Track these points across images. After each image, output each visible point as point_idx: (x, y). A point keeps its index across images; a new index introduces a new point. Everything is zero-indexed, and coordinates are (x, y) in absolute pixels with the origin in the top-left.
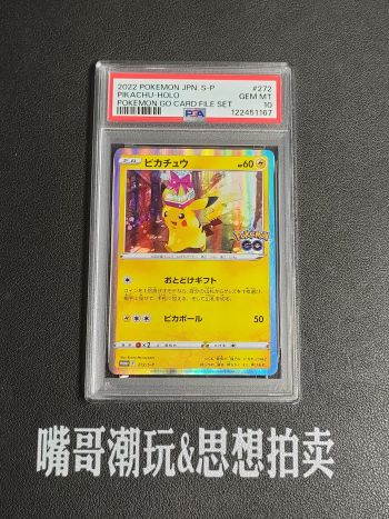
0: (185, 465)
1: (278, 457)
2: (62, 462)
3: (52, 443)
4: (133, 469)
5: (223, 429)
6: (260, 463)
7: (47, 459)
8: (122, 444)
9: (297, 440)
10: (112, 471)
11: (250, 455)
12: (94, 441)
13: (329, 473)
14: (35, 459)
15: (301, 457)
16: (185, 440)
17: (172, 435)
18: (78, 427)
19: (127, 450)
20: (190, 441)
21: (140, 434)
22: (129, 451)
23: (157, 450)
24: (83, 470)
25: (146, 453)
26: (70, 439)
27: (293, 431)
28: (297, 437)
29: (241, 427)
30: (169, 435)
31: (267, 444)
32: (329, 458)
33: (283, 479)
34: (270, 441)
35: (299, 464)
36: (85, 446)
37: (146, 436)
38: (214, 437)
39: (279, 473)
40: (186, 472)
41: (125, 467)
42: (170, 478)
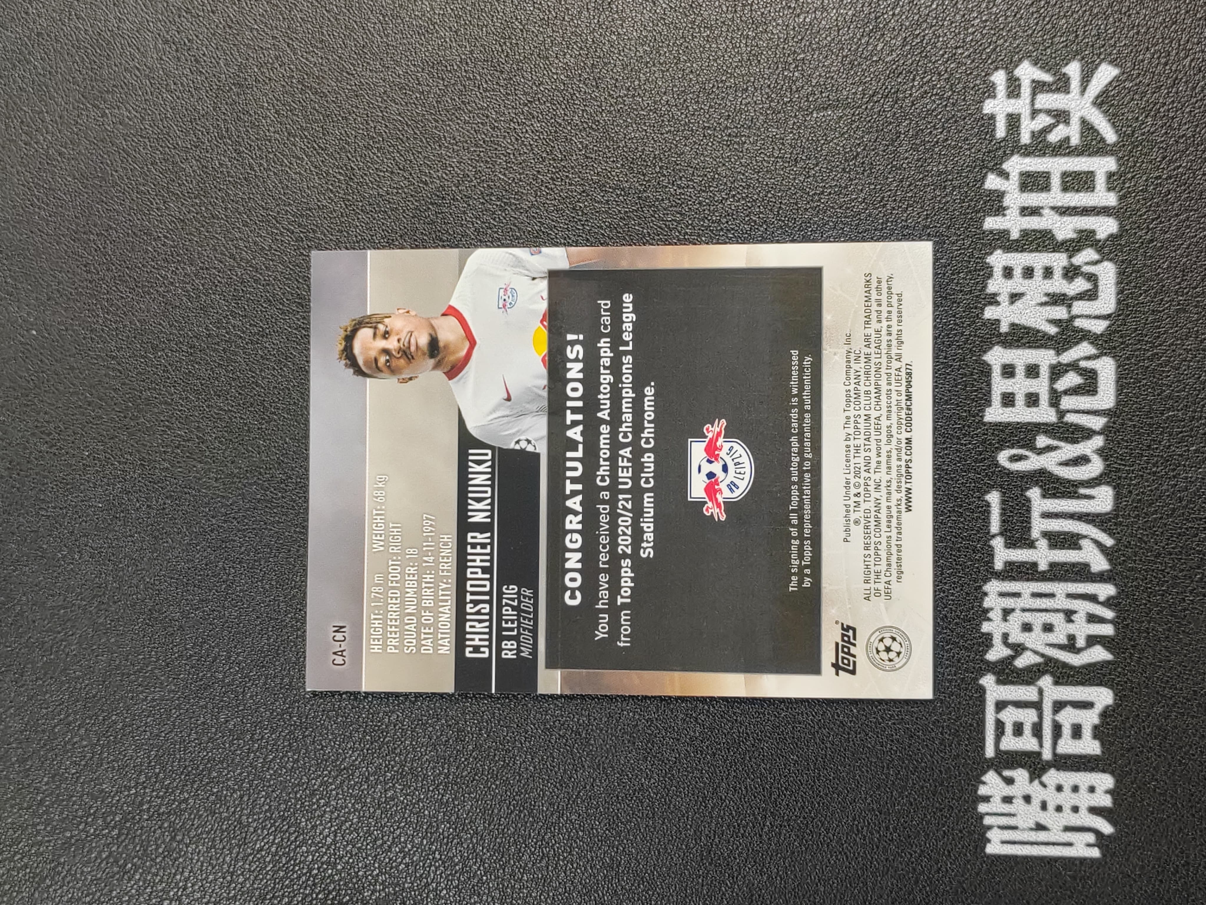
0: (1081, 460)
1: (1063, 211)
2: (1075, 789)
4: (1092, 598)
7: (1067, 829)
8: (1027, 628)
10: (1099, 654)
12: (1019, 704)
15: (1063, 149)
16: (1017, 460)
17: (1004, 493)
18: (983, 748)
19: (1044, 614)
20: (1022, 447)
21: (1003, 580)
22: (1046, 610)
23: (1046, 534)
24: (1098, 733)
25: (1053, 565)
26: (1015, 768)
27: (992, 170)
28: (1008, 159)
29: (983, 309)
30: (1003, 502)
31: (1027, 240)
32: (1064, 74)
33: (1121, 199)
34: (1021, 231)
35: (1082, 155)
36: (1033, 729)
37: (1008, 564)
39: (1106, 207)
40: (1101, 456)
41: (1089, 622)
42: (1117, 500)
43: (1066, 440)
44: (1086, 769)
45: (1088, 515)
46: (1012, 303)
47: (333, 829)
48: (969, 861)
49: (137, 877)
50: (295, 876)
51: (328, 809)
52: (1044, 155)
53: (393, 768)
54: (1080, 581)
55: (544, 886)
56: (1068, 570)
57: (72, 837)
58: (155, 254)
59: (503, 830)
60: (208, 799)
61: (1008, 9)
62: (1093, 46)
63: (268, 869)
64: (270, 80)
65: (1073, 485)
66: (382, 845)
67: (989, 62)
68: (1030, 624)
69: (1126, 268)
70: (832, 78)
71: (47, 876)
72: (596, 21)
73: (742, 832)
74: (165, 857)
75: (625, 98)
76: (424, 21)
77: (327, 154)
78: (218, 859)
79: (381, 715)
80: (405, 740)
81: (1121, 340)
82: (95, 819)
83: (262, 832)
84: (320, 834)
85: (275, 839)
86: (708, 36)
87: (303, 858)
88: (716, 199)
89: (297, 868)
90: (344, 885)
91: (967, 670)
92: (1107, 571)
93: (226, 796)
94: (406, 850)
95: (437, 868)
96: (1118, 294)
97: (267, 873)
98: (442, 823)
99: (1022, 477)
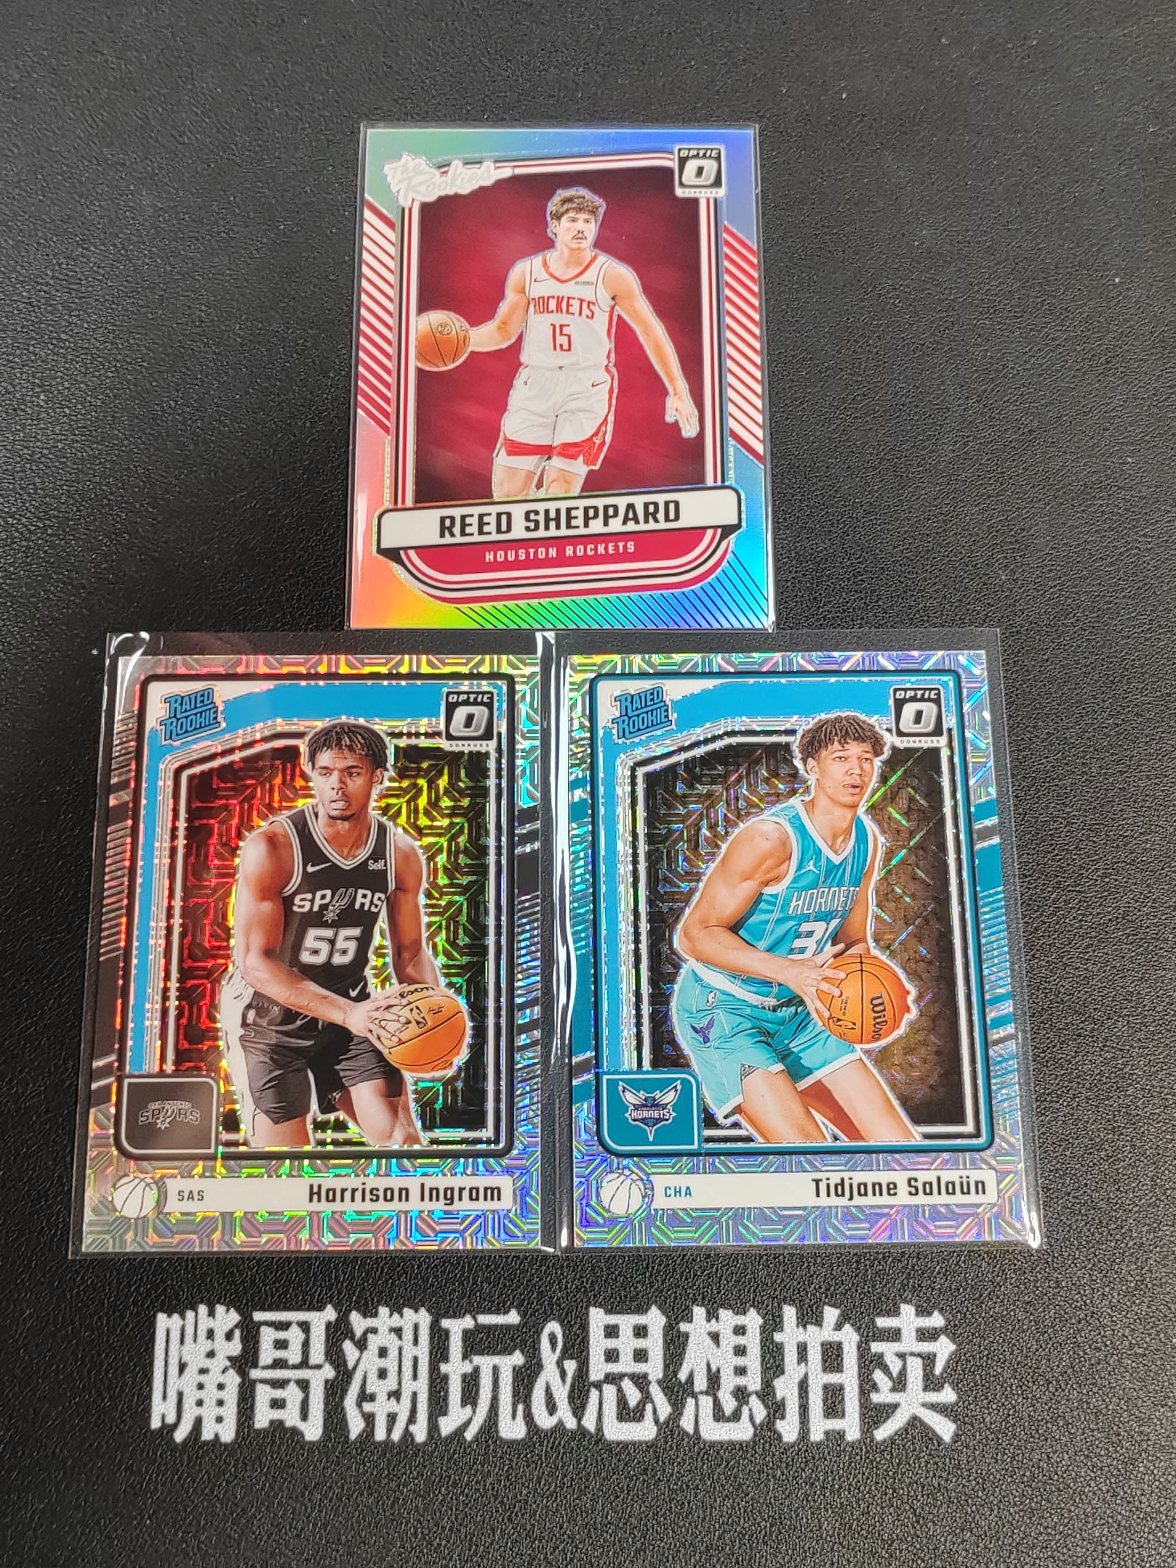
0: (552, 1408)
1: (803, 1386)
2: (220, 1403)
3: (194, 1352)
4: (412, 1419)
5: (654, 1311)
6: (754, 1401)
7: (180, 1395)
8: (383, 1352)
9: (855, 1338)
10: (356, 1426)
11: (729, 1382)
12: (306, 1345)
13: (945, 1429)
14: (149, 1397)
15: (867, 1386)
16: (551, 1341)
17: (517, 1327)
18: (263, 1309)
19: (396, 1369)
20: (564, 1345)
21: (431, 1327)
22: (400, 1371)
23: (477, 1370)
24: (277, 1425)
25: (446, 1377)
26: (242, 1341)
27: (843, 1314)
28: (854, 1330)
29: (703, 1305)
30: (509, 1327)
31: (773, 1350)
32: (943, 1387)
33: (819, 1444)
34: (782, 1343)
35: (862, 1405)
36: (281, 1360)
37: (447, 1332)
38: (630, 1332)
39: (808, 1430)
40: (556, 1427)
41: (389, 1416)
42: (511, 1443)
43: (572, 1390)
44: (239, 1412)
45: (497, 1415)
46: (709, 1334)
52: (859, 1365)
54: (429, 1407)
56: (440, 1393)
62: (974, 1416)
65: (526, 1398)
67: (954, 1312)
68: (386, 1356)
69: (747, 1452)
81: (674, 1445)
91: (340, 1293)
92: (439, 1434)
96: (720, 1443)
99: (533, 1346)
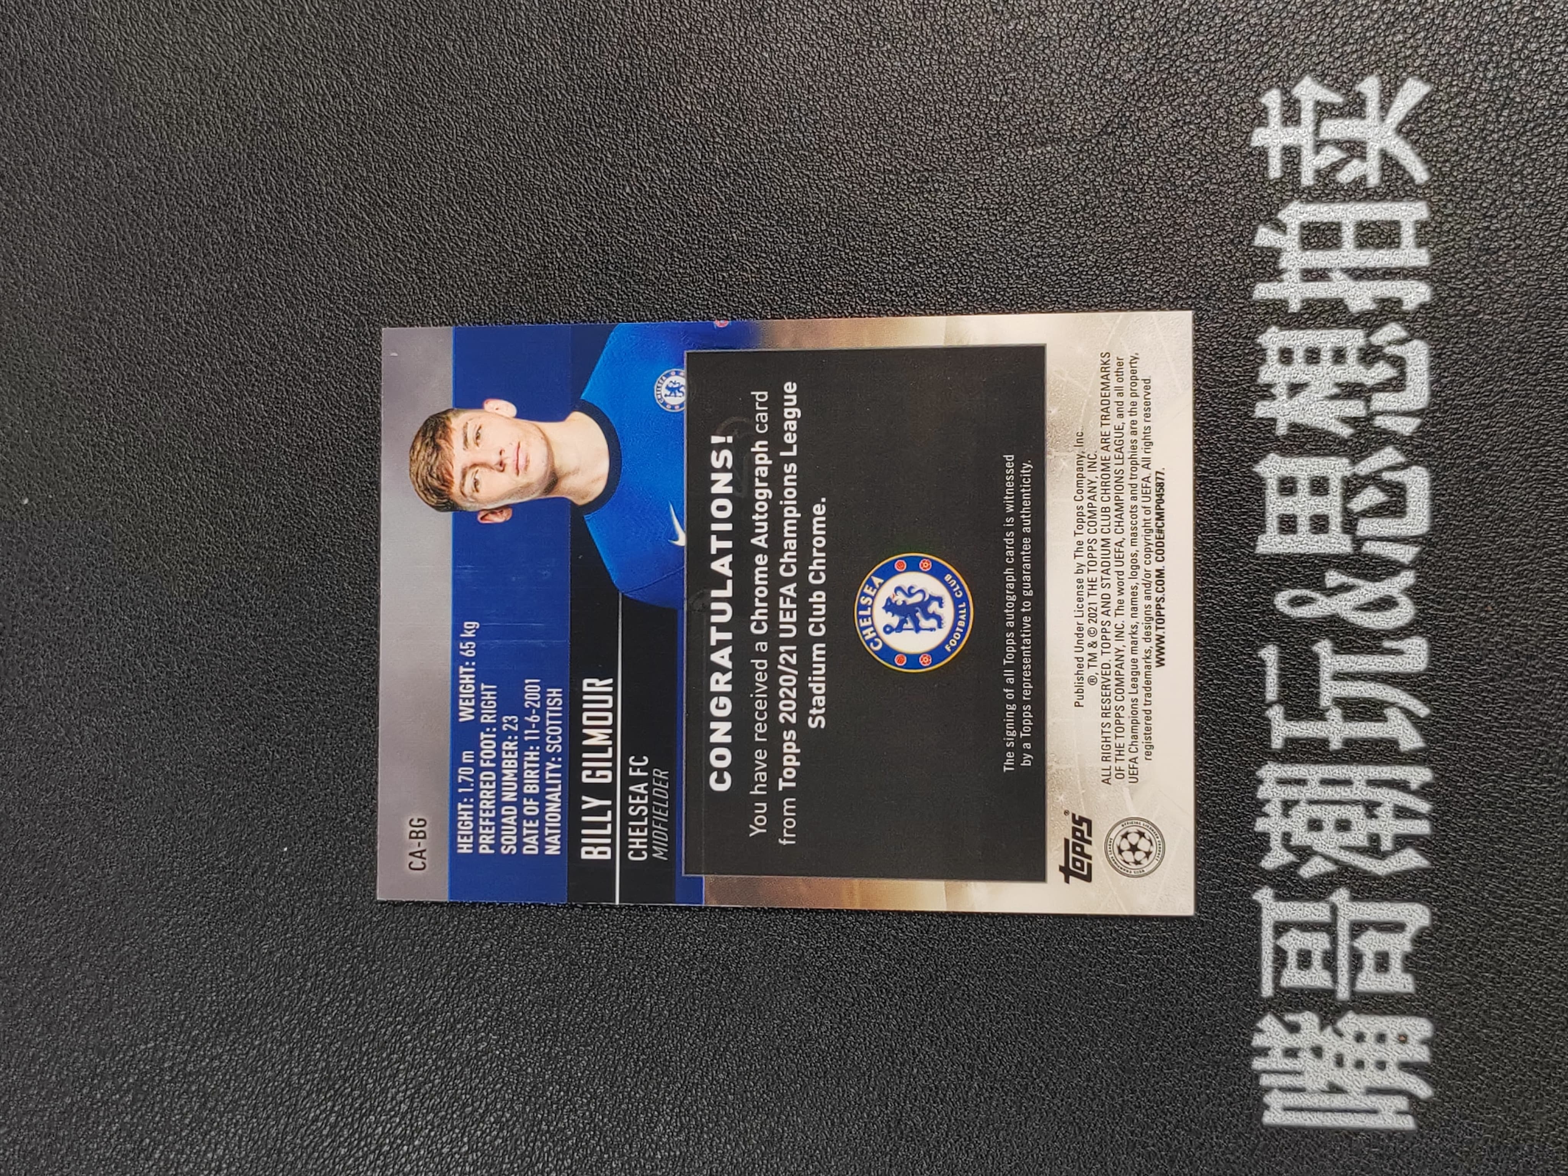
0: (1386, 603)
1: (1359, 274)
2: (1381, 1038)
4: (1402, 786)
6: (1380, 337)
7: (1371, 1091)
8: (1315, 825)
11: (1354, 372)
12: (1306, 927)
13: (1413, 91)
15: (1358, 192)
16: (1300, 605)
17: (1282, 649)
18: (1258, 985)
20: (1307, 587)
21: (1282, 762)
22: (1340, 802)
23: (1339, 702)
24: (1410, 963)
25: (1349, 742)
26: (1301, 1012)
27: (1264, 222)
28: (1285, 207)
29: (1254, 406)
30: (1282, 660)
31: (1311, 314)
32: (1359, 94)
33: (1434, 258)
34: (1303, 302)
35: (1383, 198)
36: (1324, 959)
37: (1289, 741)
38: (1289, 501)
39: (1415, 268)
40: (1411, 598)
41: (1397, 817)
42: (1433, 655)
43: (1365, 577)
44: (1393, 1013)
45: (1395, 675)
46: (1291, 397)
47: (409, 1093)
48: (1240, 1134)
49: (157, 1156)
50: (360, 1153)
51: (402, 1067)
52: (1333, 201)
53: (486, 1011)
54: (1387, 764)
55: (683, 1166)
56: (1368, 750)
57: (72, 1104)
58: (175, 345)
59: (629, 1093)
60: (248, 1053)
61: (1284, 8)
62: (1396, 54)
63: (325, 1144)
64: (320, 116)
65: (1374, 638)
66: (472, 1113)
67: (1260, 78)
68: (1320, 821)
69: (1444, 348)
70: (1052, 103)
71: (41, 1155)
72: (742, 34)
73: (941, 1096)
74: (192, 1130)
75: (781, 134)
76: (518, 36)
77: (395, 213)
78: (261, 1132)
79: (470, 942)
80: (502, 975)
81: (1436, 444)
82: (104, 1079)
83: (318, 1096)
84: (393, 1099)
85: (334, 1106)
86: (888, 51)
87: (370, 1131)
88: (901, 264)
89: (363, 1143)
90: (425, 1165)
91: (1236, 883)
92: (1421, 750)
93: (271, 1050)
94: (504, 1119)
95: (544, 1144)
96: (1432, 383)
97: (324, 1151)
98: (550, 1084)
99: (1307, 628)
